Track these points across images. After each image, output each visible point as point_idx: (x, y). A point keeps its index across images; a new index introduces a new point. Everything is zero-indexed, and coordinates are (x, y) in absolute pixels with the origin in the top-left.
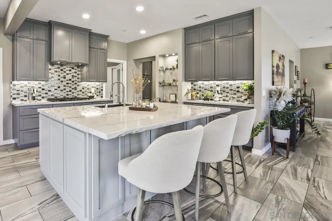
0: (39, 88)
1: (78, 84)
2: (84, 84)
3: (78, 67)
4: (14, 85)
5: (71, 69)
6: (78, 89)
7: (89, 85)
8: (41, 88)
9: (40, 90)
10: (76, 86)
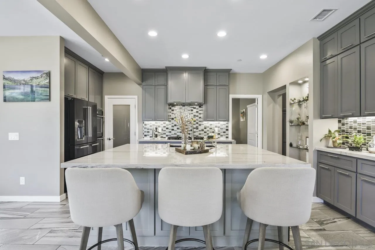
0: (164, 127)
1: (199, 123)
2: (206, 124)
3: (200, 107)
4: (146, 125)
5: (192, 109)
6: (200, 128)
7: (212, 125)
8: (165, 127)
9: (165, 129)
10: (197, 125)
